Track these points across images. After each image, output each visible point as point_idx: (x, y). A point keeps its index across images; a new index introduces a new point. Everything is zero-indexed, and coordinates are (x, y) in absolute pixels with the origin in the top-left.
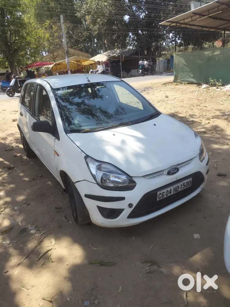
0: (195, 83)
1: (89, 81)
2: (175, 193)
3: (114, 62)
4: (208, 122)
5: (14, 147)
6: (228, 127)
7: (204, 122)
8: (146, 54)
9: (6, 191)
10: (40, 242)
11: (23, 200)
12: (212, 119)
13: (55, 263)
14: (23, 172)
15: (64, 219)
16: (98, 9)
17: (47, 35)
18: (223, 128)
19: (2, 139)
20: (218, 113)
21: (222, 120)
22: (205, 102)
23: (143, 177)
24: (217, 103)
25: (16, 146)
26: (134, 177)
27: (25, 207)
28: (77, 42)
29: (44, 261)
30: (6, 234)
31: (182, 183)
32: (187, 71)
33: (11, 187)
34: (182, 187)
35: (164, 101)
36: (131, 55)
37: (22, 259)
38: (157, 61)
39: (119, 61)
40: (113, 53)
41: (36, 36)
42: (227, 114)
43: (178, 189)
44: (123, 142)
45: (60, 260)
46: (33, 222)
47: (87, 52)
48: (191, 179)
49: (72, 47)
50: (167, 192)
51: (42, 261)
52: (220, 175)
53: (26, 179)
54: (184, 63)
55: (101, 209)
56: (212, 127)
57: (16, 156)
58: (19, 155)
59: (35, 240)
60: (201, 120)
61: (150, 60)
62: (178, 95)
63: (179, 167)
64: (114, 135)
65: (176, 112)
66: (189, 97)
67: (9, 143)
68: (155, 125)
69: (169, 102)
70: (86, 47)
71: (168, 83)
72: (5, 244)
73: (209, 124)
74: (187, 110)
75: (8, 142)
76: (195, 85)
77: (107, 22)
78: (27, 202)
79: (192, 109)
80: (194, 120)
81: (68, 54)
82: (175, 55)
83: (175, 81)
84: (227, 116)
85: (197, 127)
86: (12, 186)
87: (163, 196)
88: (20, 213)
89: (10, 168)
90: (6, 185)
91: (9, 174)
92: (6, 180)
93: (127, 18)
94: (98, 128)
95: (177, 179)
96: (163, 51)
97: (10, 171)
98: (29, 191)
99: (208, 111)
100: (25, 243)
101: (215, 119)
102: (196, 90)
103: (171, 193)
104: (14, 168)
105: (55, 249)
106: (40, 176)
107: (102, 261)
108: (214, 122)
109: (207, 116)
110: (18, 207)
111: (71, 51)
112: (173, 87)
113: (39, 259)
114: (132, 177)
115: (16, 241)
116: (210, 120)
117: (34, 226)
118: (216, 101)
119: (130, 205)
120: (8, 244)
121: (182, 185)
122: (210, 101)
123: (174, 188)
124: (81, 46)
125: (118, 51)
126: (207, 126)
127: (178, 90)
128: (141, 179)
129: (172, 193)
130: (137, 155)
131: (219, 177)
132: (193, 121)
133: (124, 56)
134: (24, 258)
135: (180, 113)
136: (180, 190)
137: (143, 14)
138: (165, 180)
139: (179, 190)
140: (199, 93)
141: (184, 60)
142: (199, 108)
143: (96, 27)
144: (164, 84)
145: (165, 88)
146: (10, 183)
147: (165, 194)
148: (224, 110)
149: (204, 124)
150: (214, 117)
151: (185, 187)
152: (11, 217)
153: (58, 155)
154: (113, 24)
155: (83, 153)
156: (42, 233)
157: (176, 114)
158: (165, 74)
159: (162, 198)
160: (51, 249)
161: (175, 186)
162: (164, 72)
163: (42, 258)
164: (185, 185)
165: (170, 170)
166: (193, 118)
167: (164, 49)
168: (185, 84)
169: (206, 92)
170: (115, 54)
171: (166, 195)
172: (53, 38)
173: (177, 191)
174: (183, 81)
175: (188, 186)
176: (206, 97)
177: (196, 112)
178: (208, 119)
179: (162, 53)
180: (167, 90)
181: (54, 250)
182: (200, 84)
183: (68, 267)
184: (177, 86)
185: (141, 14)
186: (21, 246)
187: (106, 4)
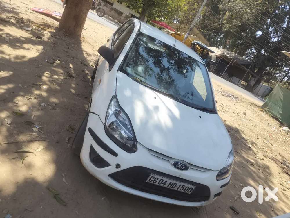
0: (279, 121)
1: (174, 45)
2: (169, 187)
3: (224, 60)
4: (262, 157)
5: (90, 65)
6: (278, 175)
7: (260, 155)
8: (255, 71)
9: (50, 88)
10: (31, 141)
11: (54, 103)
12: (269, 158)
13: (23, 164)
14: (77, 85)
15: (67, 139)
16: (240, 11)
17: (186, 8)
18: (273, 172)
19: (87, 54)
20: (279, 158)
21: (277, 165)
22: (276, 141)
23: (147, 150)
24: (286, 150)
25: (92, 65)
26: (139, 142)
27: (50, 109)
28: (205, 27)
29: (18, 156)
30: (15, 115)
31: (182, 184)
32: (280, 106)
33: (56, 88)
34: (180, 188)
35: (239, 115)
36: (242, 64)
37: (4, 142)
38: (261, 84)
39: (228, 63)
40: (228, 54)
41: (177, 3)
42: (287, 164)
43: (175, 187)
44: (157, 108)
45: (29, 166)
46: (44, 123)
47: (209, 40)
48: (194, 187)
49: (198, 29)
50: (162, 181)
51: (16, 155)
52: (232, 208)
53: (73, 91)
54: (281, 97)
55: (92, 150)
56: (263, 165)
57: (84, 71)
58: (87, 72)
59: (30, 137)
60: (258, 152)
61: (255, 79)
62: (256, 120)
63: (190, 167)
64: (155, 98)
65: (242, 131)
66: (264, 127)
67: (89, 60)
68: (200, 117)
69: (243, 119)
70: (210, 37)
71: (255, 105)
72: (6, 121)
73: (262, 160)
74: (252, 136)
75: (89, 58)
76: (278, 122)
77: (241, 26)
78: (55, 106)
79: (258, 138)
80: (252, 147)
81: (191, 31)
82: (278, 86)
83: (263, 107)
84: (285, 166)
85: (250, 155)
86: (58, 87)
87: (155, 182)
88: (42, 109)
89: (70, 76)
90: (54, 84)
91: (65, 79)
92: (59, 81)
93: (259, 33)
94: (148, 84)
95: (180, 176)
96: (273, 80)
97: (69, 78)
98: (66, 100)
99: (272, 150)
100: (20, 132)
101: (272, 161)
102: (275, 127)
103: (165, 184)
104: (74, 77)
105: (36, 155)
106: (86, 96)
107: (58, 194)
108: (269, 162)
109: (267, 153)
110: (45, 104)
111: (196, 31)
112: (256, 111)
113: (16, 152)
114: (137, 142)
115: (15, 126)
116: (266, 158)
117: (41, 127)
118: (285, 147)
119: (118, 166)
120: (7, 123)
121: (181, 186)
122: (280, 143)
123: (171, 183)
124: (206, 32)
125: (233, 55)
126: (259, 160)
127: (259, 116)
128: (145, 150)
129: (166, 186)
130: (158, 127)
131: (231, 210)
132: (250, 147)
133: (235, 61)
134: (6, 143)
135: (245, 134)
136: (176, 188)
137: (276, 40)
138: (167, 168)
139: (174, 189)
140: (276, 130)
141: (283, 95)
142: (265, 141)
143: (228, 25)
144: (251, 103)
145: (249, 107)
146: (58, 84)
147: (158, 181)
148: (287, 160)
149: (258, 157)
150: (273, 159)
151: (182, 190)
152: (32, 108)
153: (100, 84)
154: (244, 31)
155: (115, 92)
156: (40, 136)
157: (241, 132)
158: (260, 98)
159: (152, 182)
160: (33, 153)
161: (173, 181)
162: (261, 96)
163: (18, 153)
164: (184, 188)
165: (178, 163)
166: (253, 146)
167: (275, 79)
168: (269, 115)
169: (283, 134)
170: (229, 56)
171: (158, 183)
172: (189, 13)
173: (172, 187)
174: (270, 112)
175: (187, 192)
176: (280, 137)
177: (260, 143)
178: (266, 156)
179: (271, 81)
180: (249, 110)
181: (34, 155)
182: (283, 125)
183: (28, 176)
184: (261, 112)
185: (273, 38)
186: (15, 132)
187: (249, 11)
